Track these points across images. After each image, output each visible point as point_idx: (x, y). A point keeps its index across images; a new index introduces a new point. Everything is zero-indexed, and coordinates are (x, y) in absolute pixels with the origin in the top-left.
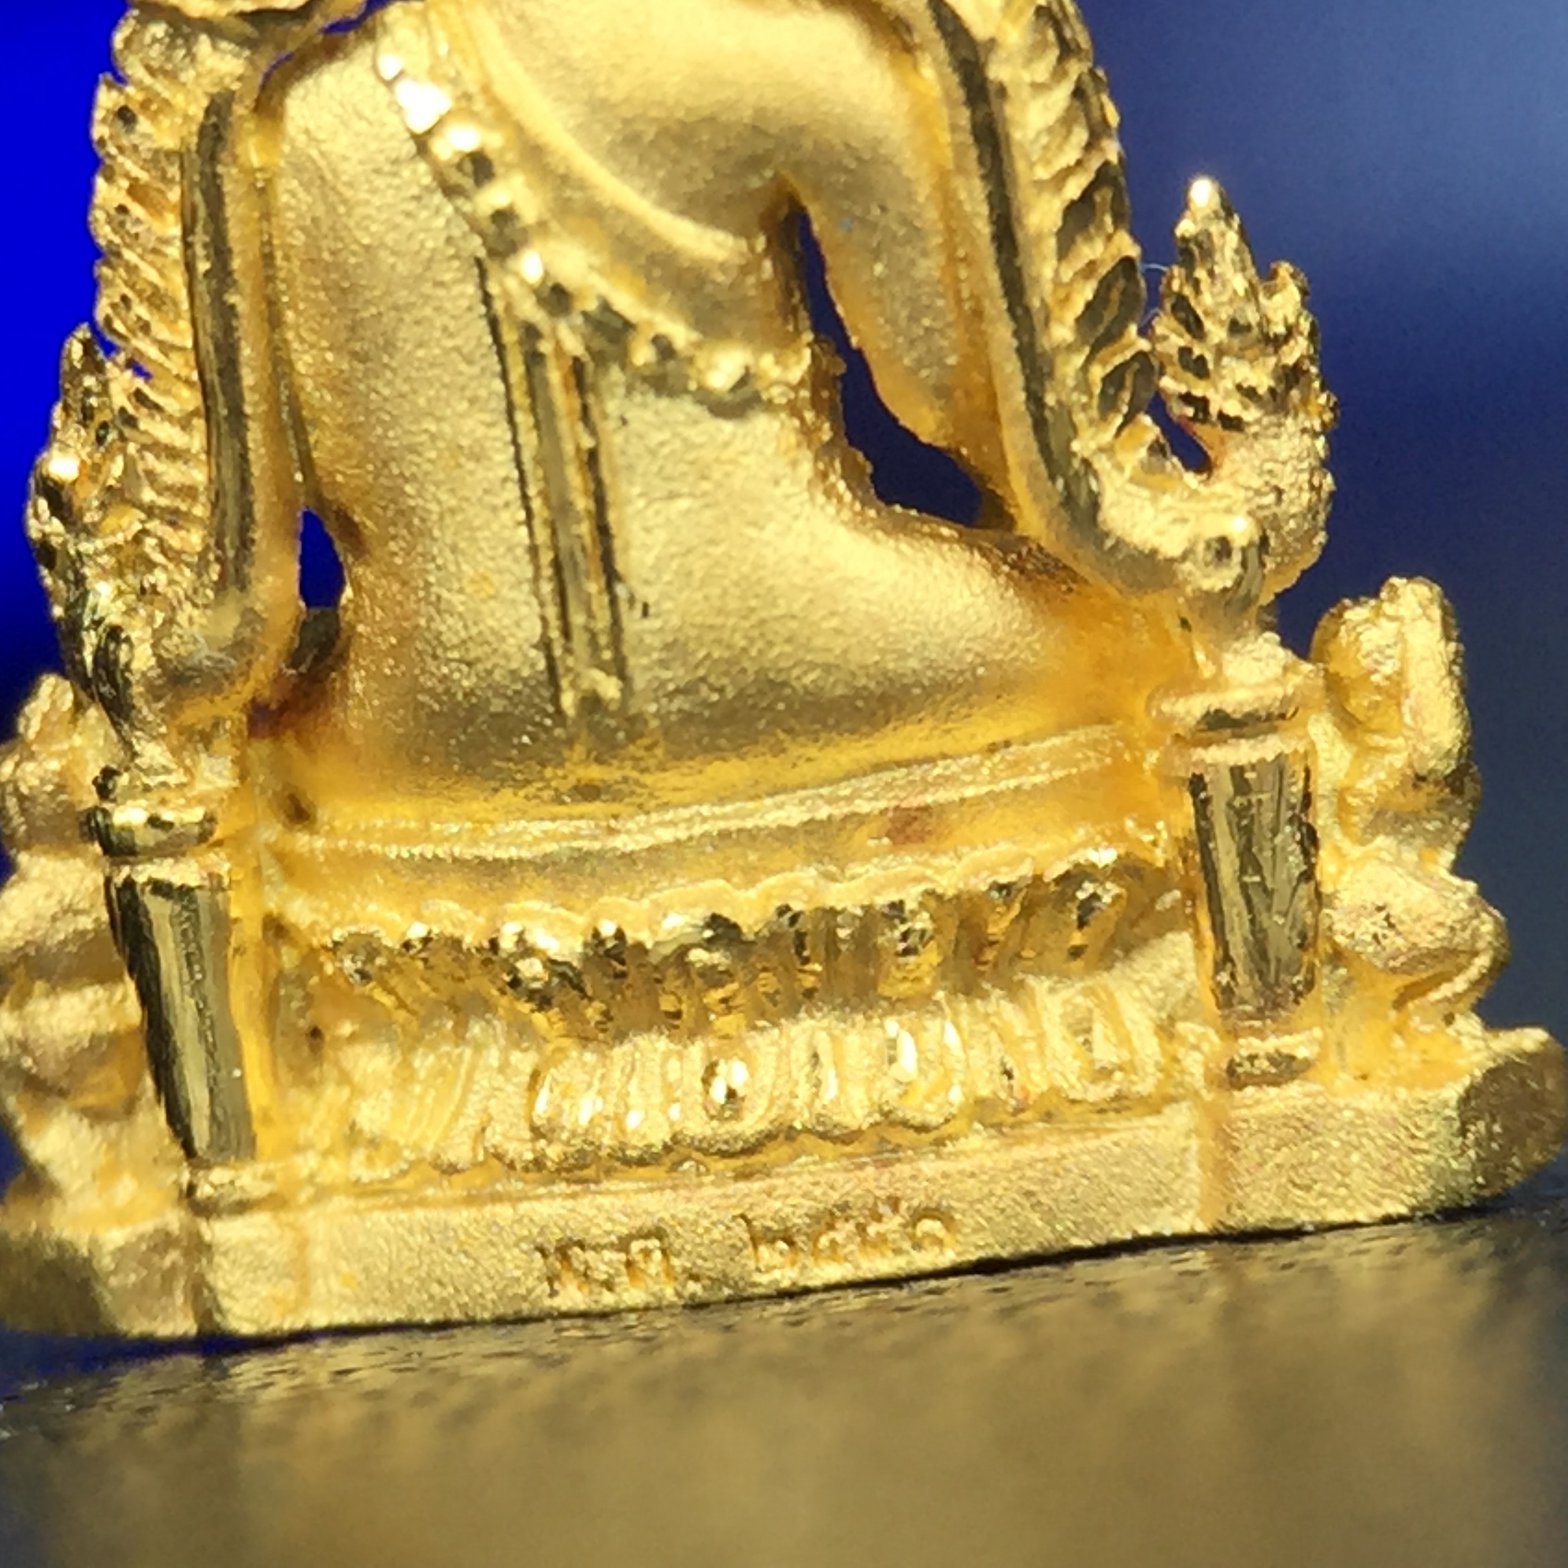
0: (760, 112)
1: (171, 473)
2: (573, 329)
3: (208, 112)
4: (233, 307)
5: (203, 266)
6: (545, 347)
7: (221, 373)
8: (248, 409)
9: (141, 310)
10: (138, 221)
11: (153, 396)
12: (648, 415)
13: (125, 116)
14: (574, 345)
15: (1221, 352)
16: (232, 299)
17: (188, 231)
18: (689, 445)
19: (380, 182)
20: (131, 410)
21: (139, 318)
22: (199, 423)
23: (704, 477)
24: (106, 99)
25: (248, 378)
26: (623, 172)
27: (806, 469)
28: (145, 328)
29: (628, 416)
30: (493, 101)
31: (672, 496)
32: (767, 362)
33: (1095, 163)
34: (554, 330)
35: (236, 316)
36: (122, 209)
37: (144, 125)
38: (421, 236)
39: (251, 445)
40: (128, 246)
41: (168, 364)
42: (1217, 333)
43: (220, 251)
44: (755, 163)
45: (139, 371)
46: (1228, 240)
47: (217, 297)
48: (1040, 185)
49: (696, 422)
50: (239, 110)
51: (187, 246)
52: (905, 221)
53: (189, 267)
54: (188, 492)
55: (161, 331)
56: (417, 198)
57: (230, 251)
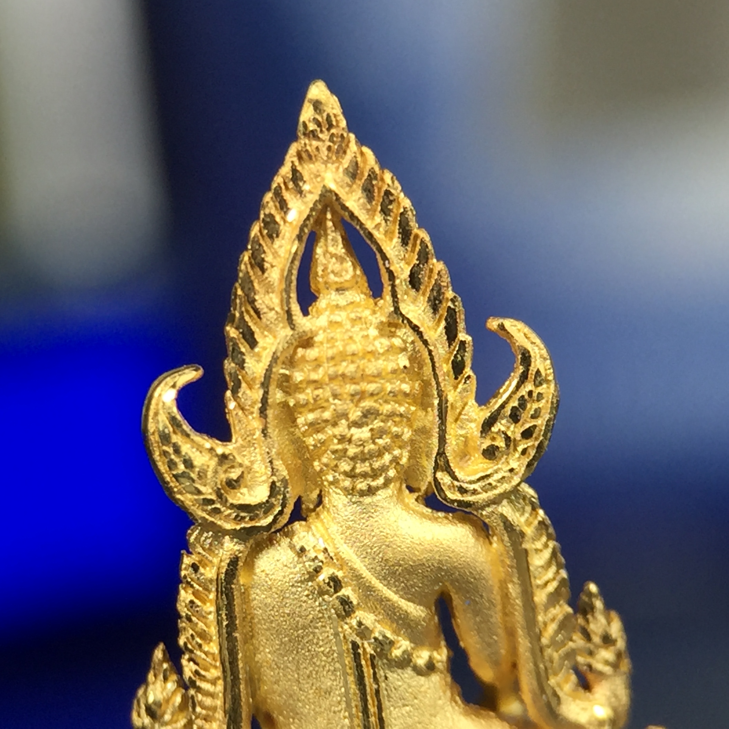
0: (440, 562)
1: (208, 701)
2: (369, 644)
3: (229, 565)
4: (236, 637)
5: (225, 623)
6: (360, 651)
7: (230, 663)
8: (241, 676)
9: (198, 640)
10: (198, 606)
11: (203, 672)
12: (395, 675)
13: (195, 568)
14: (370, 650)
15: (597, 647)
16: (236, 635)
17: (218, 609)
18: (410, 687)
19: (294, 590)
20: (194, 678)
21: (197, 643)
22: (221, 682)
23: (416, 698)
24: (187, 560)
25: (241, 665)
26: (388, 585)
27: (449, 694)
28: (200, 646)
29: (387, 675)
30: (339, 559)
31: (404, 705)
32: (435, 654)
33: (558, 578)
34: (363, 644)
35: (237, 641)
36: (192, 602)
37: (202, 570)
38: (309, 609)
39: (242, 690)
40: (193, 615)
41: (208, 659)
42: (597, 639)
43: (231, 617)
44: (437, 580)
45: (196, 663)
46: (599, 604)
47: (229, 634)
48: (538, 586)
49: (412, 677)
50: (241, 564)
51: (219, 615)
52: (489, 601)
53: (219, 623)
54: (214, 709)
55: (206, 648)
56: (307, 596)
57: (236, 617)
